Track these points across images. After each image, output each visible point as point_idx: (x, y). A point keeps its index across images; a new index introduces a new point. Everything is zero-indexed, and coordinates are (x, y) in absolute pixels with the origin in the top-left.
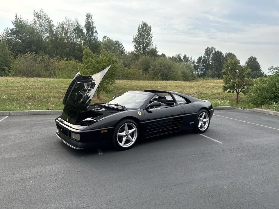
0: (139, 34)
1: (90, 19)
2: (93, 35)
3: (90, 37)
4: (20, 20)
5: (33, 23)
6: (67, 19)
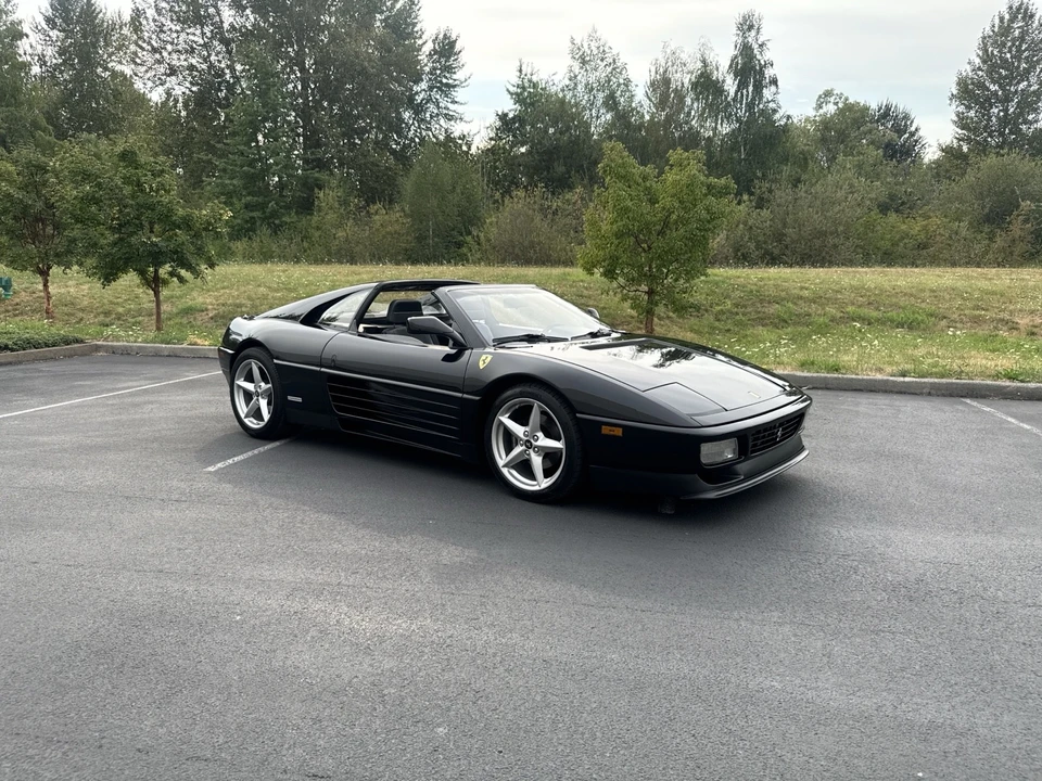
0: (984, 62)
1: (753, 33)
2: (761, 98)
3: (750, 106)
4: (530, 81)
5: (568, 82)
6: (669, 51)
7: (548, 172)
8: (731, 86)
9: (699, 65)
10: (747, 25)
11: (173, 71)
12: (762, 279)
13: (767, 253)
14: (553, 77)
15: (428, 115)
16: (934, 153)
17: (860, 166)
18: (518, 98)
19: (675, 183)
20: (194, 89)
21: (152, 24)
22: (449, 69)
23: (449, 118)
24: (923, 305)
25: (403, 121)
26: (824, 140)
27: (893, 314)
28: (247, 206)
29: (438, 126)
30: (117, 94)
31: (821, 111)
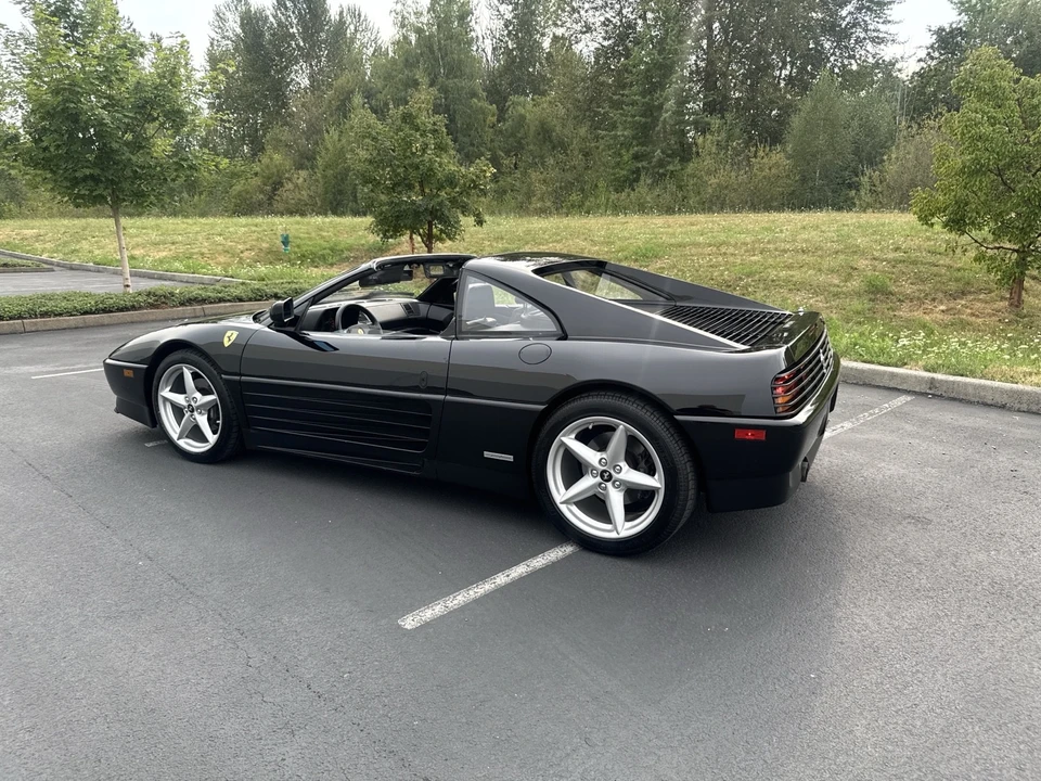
11: (588, 29)
15: (852, 41)
18: (963, 6)
20: (607, 43)
25: (823, 51)
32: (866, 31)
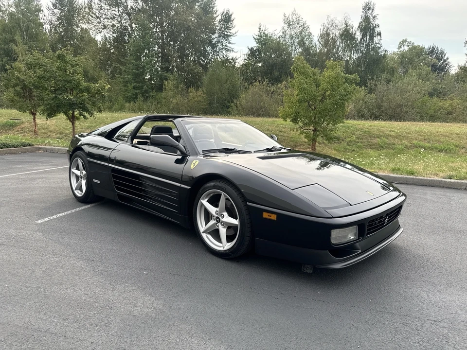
1: (370, 11)
2: (373, 42)
3: (368, 45)
4: (264, 33)
5: (282, 34)
6: (330, 20)
7: (271, 75)
8: (358, 36)
9: (344, 26)
10: (368, 8)
11: (105, 27)
12: (371, 126)
13: (373, 114)
14: (275, 32)
15: (218, 49)
16: (455, 70)
17: (420, 75)
18: (258, 41)
19: (329, 77)
20: (115, 35)
21: (97, 6)
22: (228, 28)
23: (227, 50)
24: (453, 141)
25: (206, 51)
26: (402, 63)
27: (437, 145)
28: (134, 88)
29: (222, 54)
30: (82, 38)
31: (401, 49)
32: (223, 46)
